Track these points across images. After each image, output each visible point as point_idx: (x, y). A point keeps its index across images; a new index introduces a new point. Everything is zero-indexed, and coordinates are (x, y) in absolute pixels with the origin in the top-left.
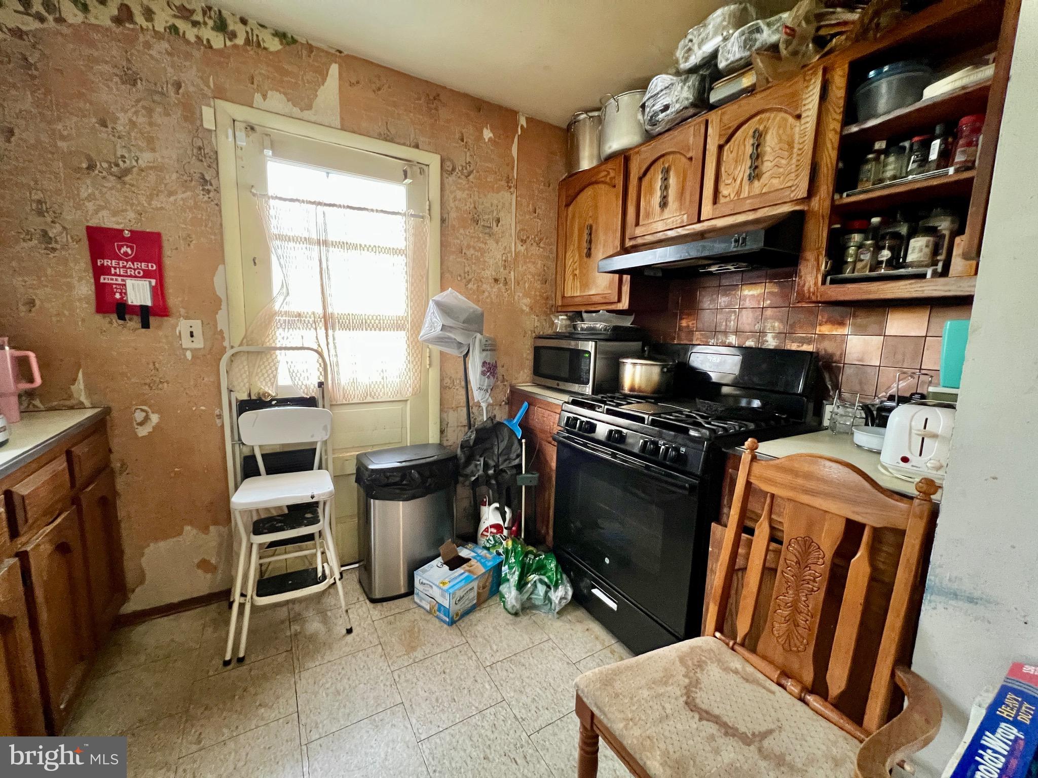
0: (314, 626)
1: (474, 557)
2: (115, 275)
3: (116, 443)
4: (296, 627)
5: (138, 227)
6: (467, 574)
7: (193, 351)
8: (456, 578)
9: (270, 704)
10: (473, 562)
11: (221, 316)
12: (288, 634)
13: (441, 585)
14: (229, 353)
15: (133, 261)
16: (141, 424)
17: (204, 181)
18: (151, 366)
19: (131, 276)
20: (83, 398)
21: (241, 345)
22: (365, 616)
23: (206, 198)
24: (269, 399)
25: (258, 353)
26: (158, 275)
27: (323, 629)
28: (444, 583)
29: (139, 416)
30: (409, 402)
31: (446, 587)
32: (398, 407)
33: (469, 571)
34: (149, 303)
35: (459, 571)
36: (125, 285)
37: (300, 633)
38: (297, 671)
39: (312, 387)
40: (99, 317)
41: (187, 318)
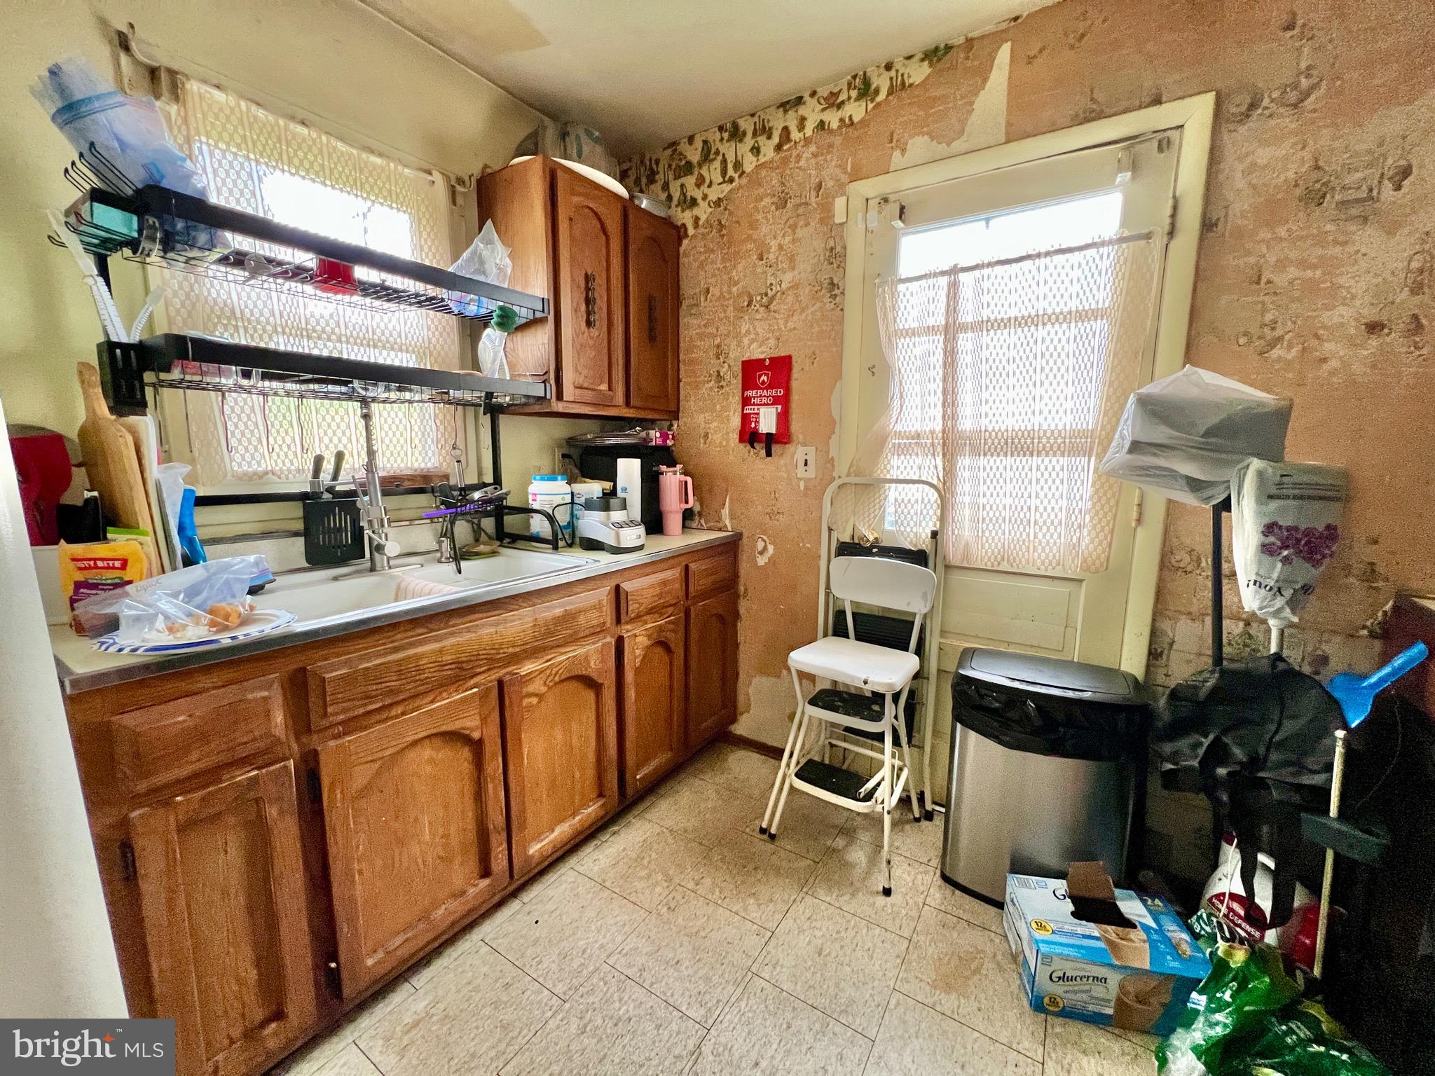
0: (858, 855)
1: (1147, 929)
2: (754, 404)
3: (744, 567)
4: (840, 842)
5: (776, 354)
6: (1101, 944)
7: (807, 480)
8: (1074, 935)
9: (761, 902)
10: (1137, 935)
11: (833, 442)
12: (829, 843)
13: (1034, 926)
14: (837, 483)
15: (767, 388)
16: (761, 553)
17: (832, 285)
18: (773, 495)
19: (764, 404)
20: (727, 522)
21: (848, 475)
22: (921, 889)
23: (832, 306)
24: (868, 545)
25: (867, 486)
26: (784, 402)
27: (864, 865)
28: (1040, 926)
29: (760, 545)
30: (1084, 584)
31: (1040, 935)
32: (1065, 589)
33: (1110, 943)
34: (774, 431)
35: (1092, 929)
36: (758, 414)
37: (839, 851)
38: (805, 890)
39: (923, 536)
40: (742, 446)
41: (805, 445)
